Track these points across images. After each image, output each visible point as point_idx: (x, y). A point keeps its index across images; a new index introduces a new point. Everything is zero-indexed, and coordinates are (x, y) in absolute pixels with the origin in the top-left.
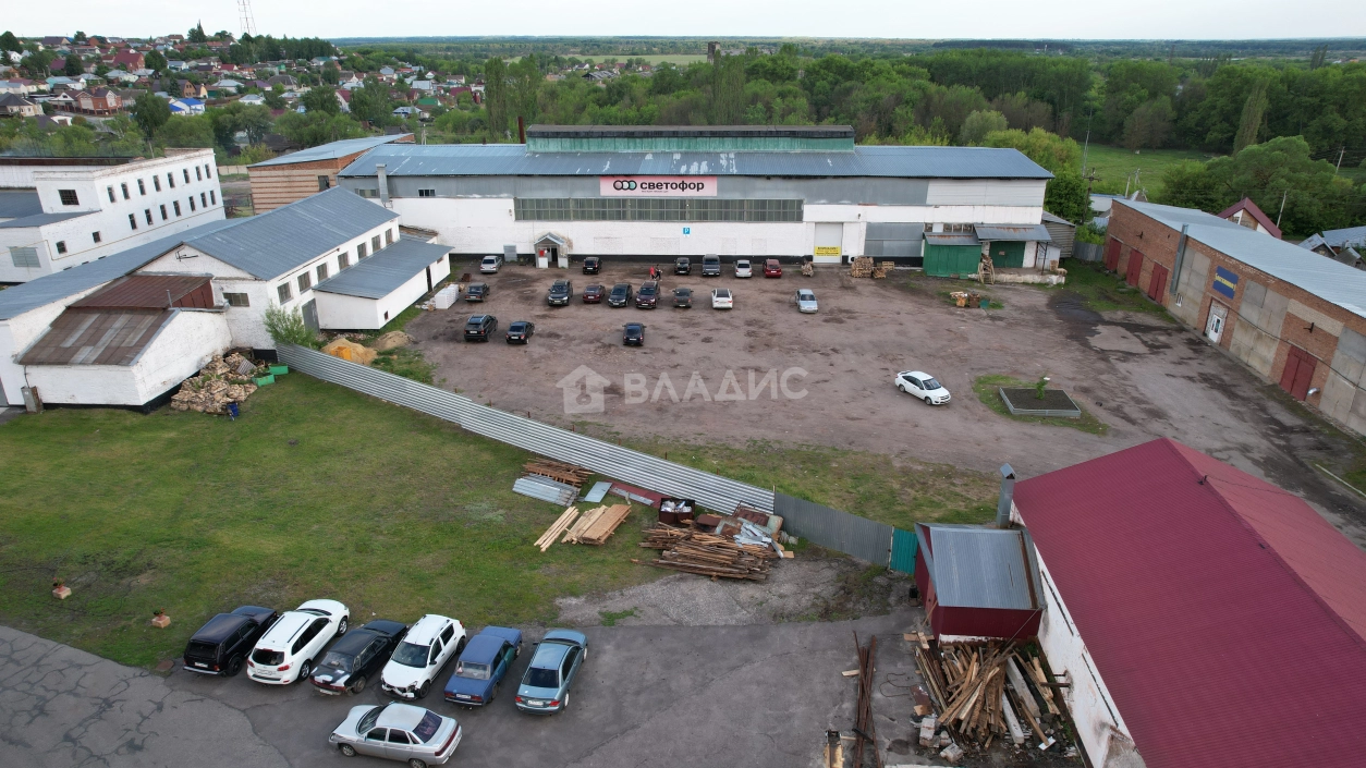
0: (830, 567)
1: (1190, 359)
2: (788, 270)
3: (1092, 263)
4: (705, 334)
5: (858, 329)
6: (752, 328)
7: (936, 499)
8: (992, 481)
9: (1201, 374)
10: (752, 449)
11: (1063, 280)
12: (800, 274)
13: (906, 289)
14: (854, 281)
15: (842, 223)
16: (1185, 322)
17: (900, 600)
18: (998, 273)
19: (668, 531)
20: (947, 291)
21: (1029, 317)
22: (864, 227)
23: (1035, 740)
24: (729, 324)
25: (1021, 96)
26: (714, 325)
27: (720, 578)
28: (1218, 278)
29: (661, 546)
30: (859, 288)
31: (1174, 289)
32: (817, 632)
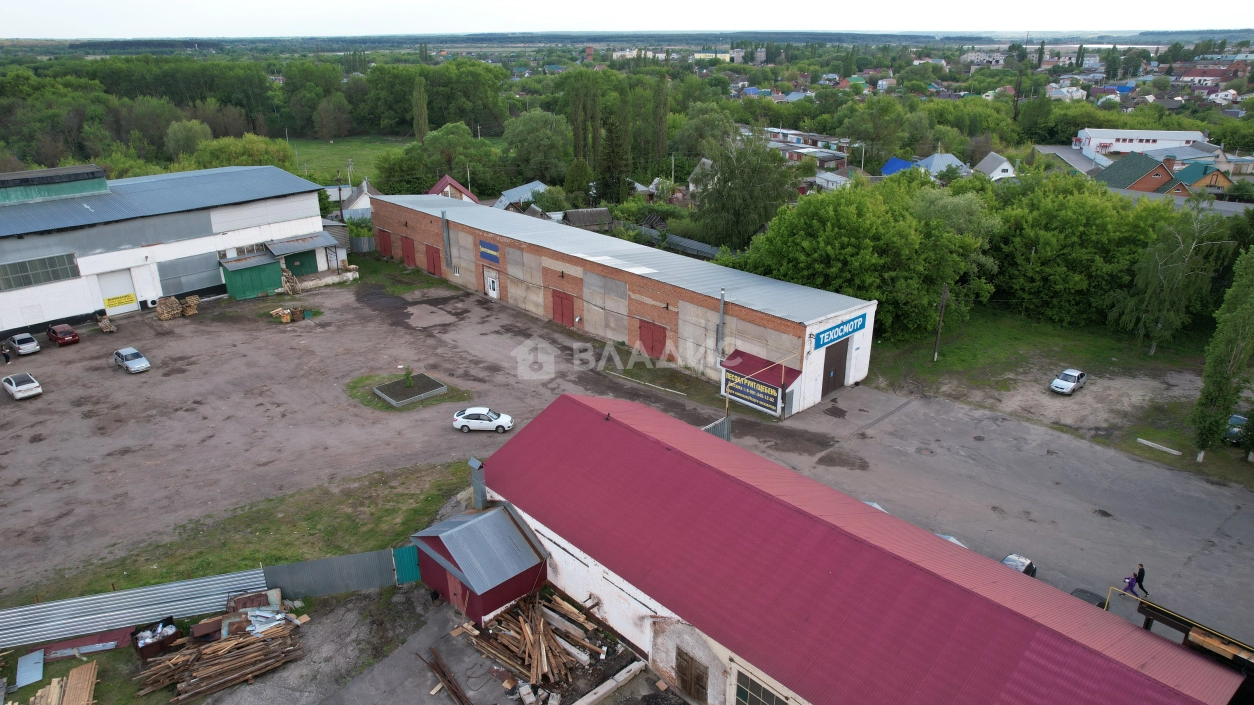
0: (348, 610)
1: (488, 316)
2: (82, 331)
3: (369, 254)
4: (28, 433)
5: (206, 373)
6: (85, 408)
7: (389, 506)
8: (419, 471)
9: (502, 327)
10: (185, 536)
11: (357, 275)
12: (101, 331)
13: (223, 319)
14: (166, 324)
15: (129, 269)
16: (466, 287)
17: (426, 606)
18: (301, 282)
19: (168, 663)
20: (266, 310)
21: (350, 316)
22: (155, 268)
23: (594, 655)
24: (52, 412)
25: (212, 103)
26: (32, 419)
27: (256, 677)
28: (483, 249)
29: (167, 682)
30: (177, 330)
31: (449, 264)
32: (382, 673)
